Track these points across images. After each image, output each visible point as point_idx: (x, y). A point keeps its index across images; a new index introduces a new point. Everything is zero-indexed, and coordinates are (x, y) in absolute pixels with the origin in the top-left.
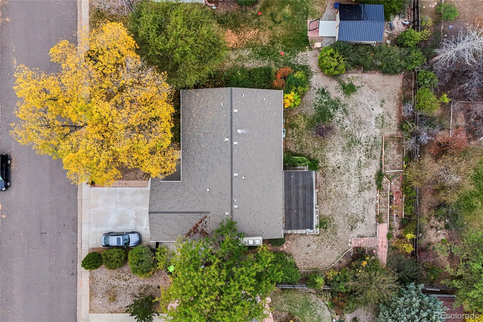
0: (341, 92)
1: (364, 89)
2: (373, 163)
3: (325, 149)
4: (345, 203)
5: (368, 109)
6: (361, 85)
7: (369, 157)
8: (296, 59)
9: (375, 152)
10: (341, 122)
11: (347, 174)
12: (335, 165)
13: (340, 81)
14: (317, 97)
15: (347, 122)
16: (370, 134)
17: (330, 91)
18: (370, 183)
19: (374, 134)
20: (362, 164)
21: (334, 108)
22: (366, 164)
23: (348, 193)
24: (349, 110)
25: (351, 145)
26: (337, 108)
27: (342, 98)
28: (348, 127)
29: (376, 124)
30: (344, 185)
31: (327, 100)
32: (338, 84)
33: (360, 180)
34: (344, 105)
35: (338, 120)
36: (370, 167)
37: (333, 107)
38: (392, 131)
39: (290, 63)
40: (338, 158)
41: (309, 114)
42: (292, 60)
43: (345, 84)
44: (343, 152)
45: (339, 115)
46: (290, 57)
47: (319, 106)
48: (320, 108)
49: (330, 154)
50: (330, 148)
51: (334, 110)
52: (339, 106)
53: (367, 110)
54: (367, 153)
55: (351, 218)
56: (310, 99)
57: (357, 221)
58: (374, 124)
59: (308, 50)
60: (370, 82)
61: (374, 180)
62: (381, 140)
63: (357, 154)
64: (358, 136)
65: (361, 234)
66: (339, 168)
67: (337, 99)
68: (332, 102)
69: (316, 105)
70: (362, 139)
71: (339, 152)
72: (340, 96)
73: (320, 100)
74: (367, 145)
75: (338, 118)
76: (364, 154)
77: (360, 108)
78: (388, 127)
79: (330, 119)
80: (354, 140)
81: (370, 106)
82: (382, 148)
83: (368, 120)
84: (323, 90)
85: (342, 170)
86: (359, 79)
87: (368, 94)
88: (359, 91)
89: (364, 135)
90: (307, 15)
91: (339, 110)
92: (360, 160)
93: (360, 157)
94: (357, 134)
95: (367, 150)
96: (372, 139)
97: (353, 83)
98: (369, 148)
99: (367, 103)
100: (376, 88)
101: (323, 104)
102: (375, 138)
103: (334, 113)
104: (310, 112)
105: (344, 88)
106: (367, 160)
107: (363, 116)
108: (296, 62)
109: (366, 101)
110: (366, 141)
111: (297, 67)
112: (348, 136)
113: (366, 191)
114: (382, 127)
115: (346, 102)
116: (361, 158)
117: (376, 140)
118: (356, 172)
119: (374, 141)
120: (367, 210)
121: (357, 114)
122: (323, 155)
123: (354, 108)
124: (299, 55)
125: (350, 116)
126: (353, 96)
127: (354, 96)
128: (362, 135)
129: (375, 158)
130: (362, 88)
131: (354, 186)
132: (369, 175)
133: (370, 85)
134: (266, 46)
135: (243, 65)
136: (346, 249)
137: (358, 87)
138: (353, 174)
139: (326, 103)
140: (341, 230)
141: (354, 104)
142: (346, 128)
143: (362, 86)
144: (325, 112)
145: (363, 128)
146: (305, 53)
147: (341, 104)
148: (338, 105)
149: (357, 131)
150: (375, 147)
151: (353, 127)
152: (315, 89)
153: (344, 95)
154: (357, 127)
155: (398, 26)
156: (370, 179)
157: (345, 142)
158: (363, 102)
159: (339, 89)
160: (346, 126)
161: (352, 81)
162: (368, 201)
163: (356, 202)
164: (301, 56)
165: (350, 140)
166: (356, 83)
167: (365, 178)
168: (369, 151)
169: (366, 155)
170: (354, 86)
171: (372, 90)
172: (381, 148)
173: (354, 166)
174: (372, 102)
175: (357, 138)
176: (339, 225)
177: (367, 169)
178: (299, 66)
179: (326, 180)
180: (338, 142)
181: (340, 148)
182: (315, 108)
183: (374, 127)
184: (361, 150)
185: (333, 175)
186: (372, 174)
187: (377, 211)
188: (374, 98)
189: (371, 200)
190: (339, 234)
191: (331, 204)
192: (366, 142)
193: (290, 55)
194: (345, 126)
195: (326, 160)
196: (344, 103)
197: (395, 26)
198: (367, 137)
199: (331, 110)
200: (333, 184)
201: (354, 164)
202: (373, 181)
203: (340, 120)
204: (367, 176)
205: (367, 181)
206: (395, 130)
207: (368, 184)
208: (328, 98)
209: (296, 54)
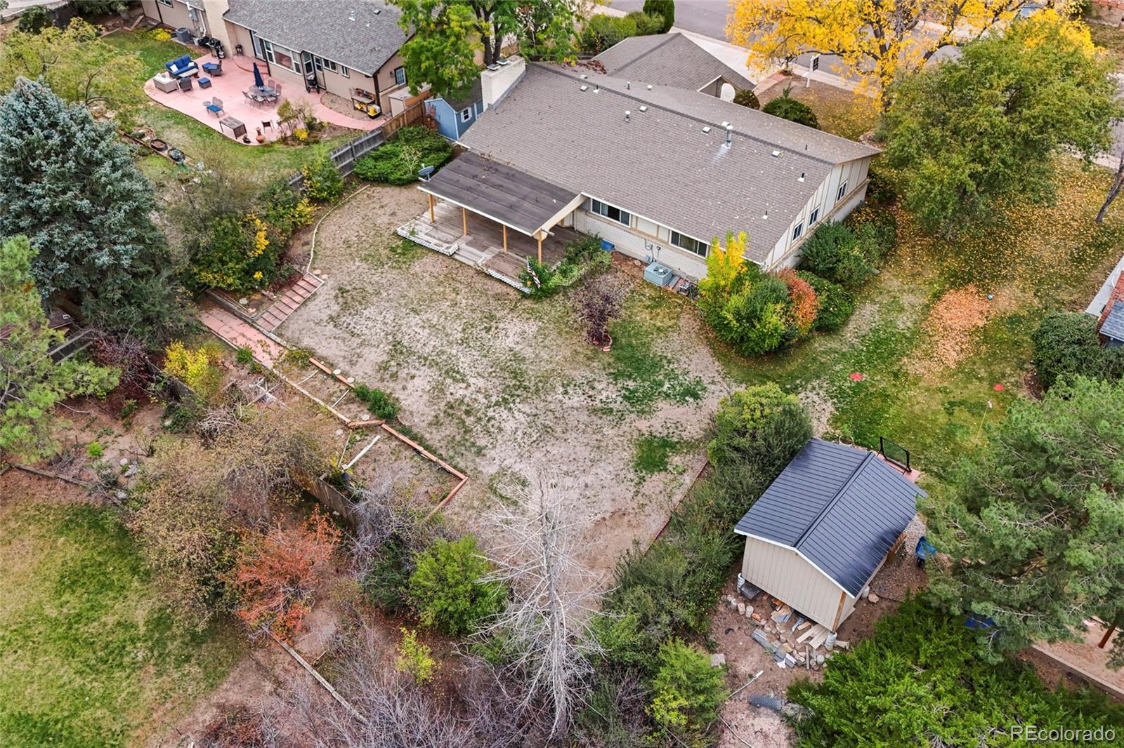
0: (659, 431)
1: (624, 492)
2: (427, 410)
3: (552, 326)
4: (403, 302)
5: (566, 473)
6: (642, 490)
7: (452, 407)
8: (821, 392)
9: (450, 430)
10: (587, 388)
11: (459, 336)
12: (501, 325)
13: (691, 446)
14: (691, 375)
15: (576, 400)
16: (500, 442)
17: (682, 409)
18: (392, 376)
19: (491, 453)
20: (449, 381)
21: (632, 392)
22: (442, 390)
23: (418, 317)
24: (600, 422)
25: (515, 378)
26: (625, 397)
27: (643, 425)
28: (560, 397)
29: (513, 474)
30: (442, 320)
31: (665, 388)
32: (686, 436)
33: (419, 357)
34: (622, 418)
35: (596, 385)
36: (426, 397)
37: (636, 391)
38: (457, 509)
39: (818, 377)
40: (511, 339)
41: (659, 341)
42: (825, 385)
43: (677, 452)
44: (515, 355)
45: (608, 392)
46: (834, 385)
47: (663, 366)
48: (656, 366)
49: (535, 328)
50: (546, 336)
51: (627, 389)
52: (628, 406)
53: (565, 468)
54: (464, 408)
55: (364, 298)
56: (695, 361)
57: (345, 307)
58: (517, 467)
59: (831, 430)
60: (634, 523)
61: (388, 391)
62: (462, 465)
63: (481, 383)
64: (520, 406)
65: (311, 305)
66: (488, 330)
67: (650, 413)
68: (648, 397)
69: (669, 362)
70: (505, 414)
71: (521, 347)
72: (653, 422)
73: (676, 378)
74: (480, 419)
75: (600, 387)
76: (466, 400)
77: (583, 452)
78: (476, 503)
79: (612, 371)
80: (518, 392)
81: (569, 481)
82: (440, 456)
83: (538, 455)
84: (696, 396)
85: (478, 332)
86: (661, 498)
87: (605, 495)
88: (631, 475)
89: (509, 426)
90: (938, 476)
91: (620, 399)
92: (463, 381)
93: (469, 385)
94: (527, 409)
95: (468, 413)
96: (481, 442)
97: (663, 474)
98: (470, 420)
99: (583, 479)
100: (603, 530)
101: (661, 377)
102: (480, 452)
103: (620, 385)
104: (665, 344)
105: (666, 444)
106: (450, 398)
107: (557, 450)
108: (814, 388)
109: (589, 479)
110: (493, 422)
111: (798, 382)
112: (540, 384)
113: (385, 358)
114: (491, 488)
115: (626, 429)
116: (464, 385)
117: (474, 450)
118: (444, 357)
119: (473, 444)
120: (344, 340)
121: (574, 435)
122: (544, 316)
123: (595, 437)
124: (829, 404)
125: (584, 417)
126: (629, 454)
127: (626, 455)
128: (513, 420)
129: (436, 423)
130: (633, 490)
131: (418, 337)
132: (410, 386)
133: (626, 519)
134: (899, 360)
135: (873, 302)
136: (318, 261)
137: (643, 479)
138: (445, 348)
139: (661, 385)
140: (360, 270)
141: (604, 444)
142: (561, 389)
143: (637, 492)
144: (638, 369)
145: (529, 430)
146: (824, 420)
147: (633, 412)
148: (632, 405)
149: (534, 411)
150: (458, 438)
151: (552, 406)
152: (713, 383)
153: (647, 434)
154: (542, 417)
155: (751, 730)
156: (399, 381)
157: (531, 371)
158: (594, 470)
159: (671, 430)
160: (566, 393)
161: (670, 477)
162: (358, 351)
163: (386, 324)
164: (824, 407)
165: (527, 383)
166: (656, 482)
167: (413, 372)
168: (464, 416)
169: (462, 401)
170: (652, 472)
171: (607, 516)
172: (443, 452)
173: (462, 359)
174: (574, 495)
175: (518, 400)
176: (373, 272)
177: (428, 388)
178: (796, 388)
179: (487, 295)
180: (546, 357)
181: (528, 353)
182: (666, 357)
183: (508, 462)
184: (481, 397)
185: (482, 312)
186: (406, 392)
187: (320, 359)
188: (583, 507)
189: (354, 359)
190: (357, 263)
191: (428, 279)
192: (489, 421)
193: (840, 387)
194: (571, 392)
195: (528, 316)
196: (628, 420)
197: (756, 721)
198: (500, 430)
199: (631, 384)
200: (464, 301)
201: (464, 363)
202: (387, 387)
203: (593, 388)
204: (413, 377)
205: (403, 374)
206: (455, 517)
207: (395, 369)
208: (668, 396)
209: (835, 400)
